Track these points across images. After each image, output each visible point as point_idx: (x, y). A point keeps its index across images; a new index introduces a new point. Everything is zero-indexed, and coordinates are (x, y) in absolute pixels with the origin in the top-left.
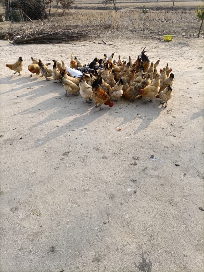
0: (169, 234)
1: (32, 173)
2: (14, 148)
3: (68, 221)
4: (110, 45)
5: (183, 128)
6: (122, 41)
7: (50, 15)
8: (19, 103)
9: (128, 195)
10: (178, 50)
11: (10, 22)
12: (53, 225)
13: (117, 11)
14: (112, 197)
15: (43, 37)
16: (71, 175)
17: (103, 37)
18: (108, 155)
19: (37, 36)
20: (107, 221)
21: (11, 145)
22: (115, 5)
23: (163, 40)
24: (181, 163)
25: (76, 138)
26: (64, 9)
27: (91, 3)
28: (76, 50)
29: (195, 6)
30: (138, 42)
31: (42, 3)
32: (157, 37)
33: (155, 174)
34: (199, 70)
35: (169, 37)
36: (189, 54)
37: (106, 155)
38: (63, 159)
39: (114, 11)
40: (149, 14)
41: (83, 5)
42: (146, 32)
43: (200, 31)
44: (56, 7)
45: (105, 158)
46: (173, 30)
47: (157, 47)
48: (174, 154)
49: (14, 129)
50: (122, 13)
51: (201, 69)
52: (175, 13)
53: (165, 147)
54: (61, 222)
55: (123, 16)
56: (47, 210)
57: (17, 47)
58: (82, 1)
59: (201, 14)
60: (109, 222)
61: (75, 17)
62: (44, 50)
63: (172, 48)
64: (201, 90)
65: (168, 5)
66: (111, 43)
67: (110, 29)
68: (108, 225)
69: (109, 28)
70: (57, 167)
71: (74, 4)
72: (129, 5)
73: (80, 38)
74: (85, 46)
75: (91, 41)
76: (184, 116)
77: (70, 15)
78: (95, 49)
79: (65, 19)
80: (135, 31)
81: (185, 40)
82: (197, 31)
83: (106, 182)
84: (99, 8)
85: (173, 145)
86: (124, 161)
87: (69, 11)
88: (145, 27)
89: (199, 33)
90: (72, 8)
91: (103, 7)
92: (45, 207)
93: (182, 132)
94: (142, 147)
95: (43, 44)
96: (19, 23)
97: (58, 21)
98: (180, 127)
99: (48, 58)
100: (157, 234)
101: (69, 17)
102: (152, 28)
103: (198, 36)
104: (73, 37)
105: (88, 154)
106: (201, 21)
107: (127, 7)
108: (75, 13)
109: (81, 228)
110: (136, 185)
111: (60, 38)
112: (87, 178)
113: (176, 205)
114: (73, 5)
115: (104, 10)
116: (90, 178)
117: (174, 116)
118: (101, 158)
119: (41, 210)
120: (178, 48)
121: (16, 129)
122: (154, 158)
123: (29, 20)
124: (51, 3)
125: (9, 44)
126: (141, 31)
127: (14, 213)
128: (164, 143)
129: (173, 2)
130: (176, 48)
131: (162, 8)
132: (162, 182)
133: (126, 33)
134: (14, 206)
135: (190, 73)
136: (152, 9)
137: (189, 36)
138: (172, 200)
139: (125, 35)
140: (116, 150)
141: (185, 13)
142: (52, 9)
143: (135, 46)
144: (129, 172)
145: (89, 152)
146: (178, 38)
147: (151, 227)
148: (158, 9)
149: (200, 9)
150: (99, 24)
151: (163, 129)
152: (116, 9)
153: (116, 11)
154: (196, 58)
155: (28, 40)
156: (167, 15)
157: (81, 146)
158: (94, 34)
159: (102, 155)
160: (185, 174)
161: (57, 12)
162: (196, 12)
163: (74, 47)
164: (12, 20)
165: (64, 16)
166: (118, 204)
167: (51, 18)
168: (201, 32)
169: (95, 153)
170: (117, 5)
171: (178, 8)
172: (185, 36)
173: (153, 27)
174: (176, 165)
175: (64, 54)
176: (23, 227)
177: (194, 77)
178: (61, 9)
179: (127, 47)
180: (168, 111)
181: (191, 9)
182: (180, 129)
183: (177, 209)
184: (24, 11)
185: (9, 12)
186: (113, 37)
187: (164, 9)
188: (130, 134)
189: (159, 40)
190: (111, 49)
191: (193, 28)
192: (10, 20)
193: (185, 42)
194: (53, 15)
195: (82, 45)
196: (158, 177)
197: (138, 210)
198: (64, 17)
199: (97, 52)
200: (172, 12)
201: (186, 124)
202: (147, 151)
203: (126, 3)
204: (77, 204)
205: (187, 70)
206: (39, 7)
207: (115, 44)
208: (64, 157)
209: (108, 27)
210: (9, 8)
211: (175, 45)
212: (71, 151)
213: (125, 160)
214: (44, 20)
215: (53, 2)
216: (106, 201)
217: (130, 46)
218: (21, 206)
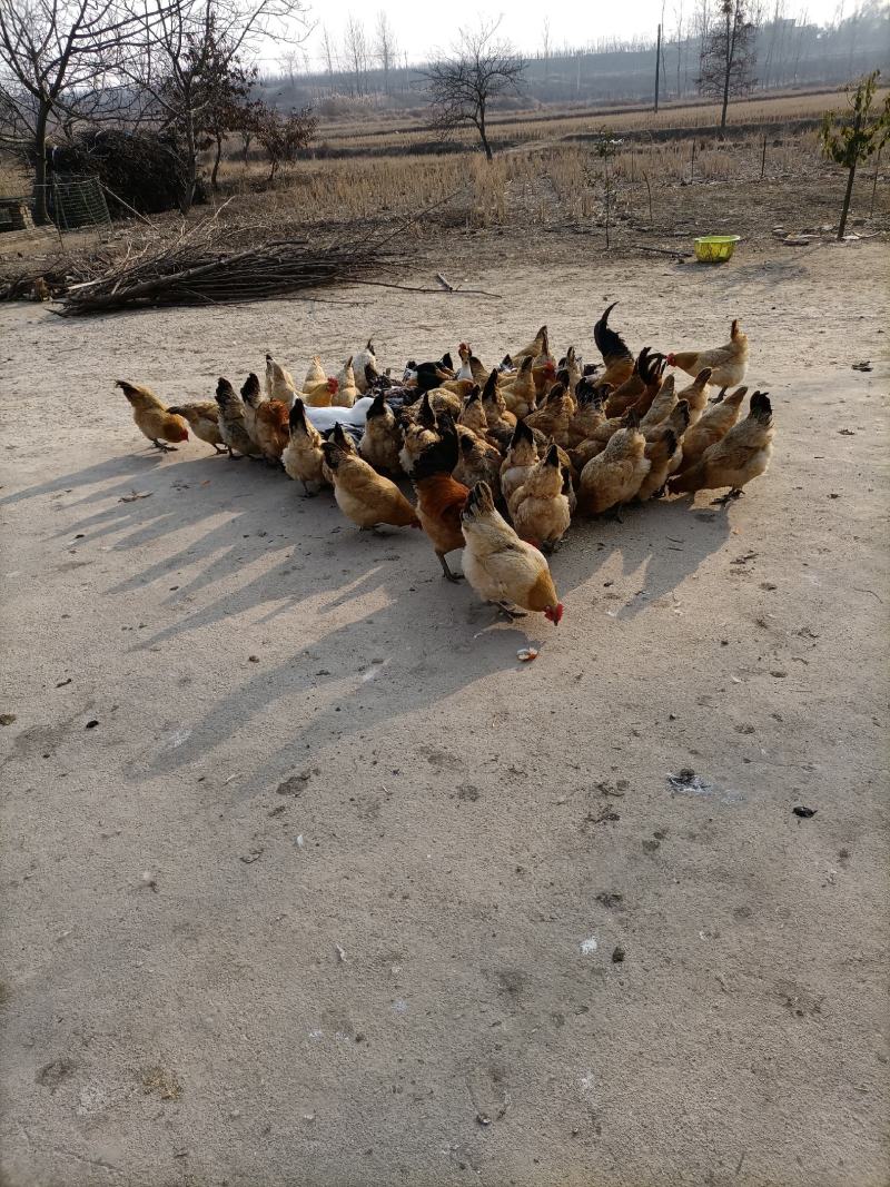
0: (797, 1166)
1: (140, 888)
2: (60, 772)
3: (310, 1122)
4: (471, 294)
5: (815, 634)
6: (517, 275)
7: (216, 187)
8: (87, 567)
9: (585, 973)
10: (761, 298)
11: (52, 229)
12: (239, 1144)
13: (495, 156)
14: (512, 986)
15: (189, 277)
16: (318, 887)
17: (441, 264)
18: (485, 780)
19: (163, 277)
20: (492, 1109)
21: (46, 757)
22: (482, 131)
23: (694, 259)
24: (819, 799)
25: (338, 710)
26: (275, 161)
27: (383, 133)
28: (326, 323)
29: (814, 115)
30: (587, 273)
31: (185, 147)
32: (667, 247)
33: (707, 862)
34: (858, 373)
35: (718, 243)
36: (810, 311)
37: (474, 779)
38: (281, 809)
39: (480, 156)
40: (627, 157)
41: (352, 141)
42: (621, 232)
43: (845, 213)
44: (243, 156)
45: (470, 794)
46: (734, 216)
47: (670, 289)
48: (782, 758)
49: (63, 684)
50: (515, 160)
51: (868, 370)
52: (735, 146)
53: (739, 729)
54: (275, 1129)
55: (518, 174)
56: (209, 1069)
57: (78, 325)
58: (346, 125)
59: (842, 146)
60: (503, 1113)
61: (321, 188)
62: (192, 331)
63: (735, 288)
64: (877, 462)
65: (703, 119)
66: (475, 286)
67: (467, 229)
68: (498, 1130)
69: (463, 223)
70: (256, 852)
71: (312, 139)
72: (543, 128)
73: (342, 275)
74: (366, 305)
75: (391, 283)
76: (812, 578)
77: (299, 184)
78: (408, 314)
79: (280, 198)
80: (574, 229)
81: (785, 255)
82: (831, 212)
83: (482, 914)
84: (417, 150)
85: (774, 716)
86: (559, 804)
87: (295, 169)
88: (612, 213)
89: (843, 222)
90: (306, 155)
91: (434, 144)
92: (198, 1053)
93: (811, 656)
94: (636, 735)
95: (190, 306)
96: (89, 230)
97: (252, 209)
98: (800, 634)
99: (213, 363)
100: (738, 1169)
101: (296, 190)
102: (644, 213)
103: (841, 235)
104: (312, 271)
105: (396, 781)
106: (847, 172)
107: (534, 137)
108: (320, 175)
109: (370, 1152)
110: (621, 921)
111: (261, 279)
112: (391, 895)
113: (817, 1010)
114: (312, 145)
115: (439, 153)
116: (405, 898)
117: (766, 581)
118: (452, 797)
119: (181, 1070)
120: (761, 287)
121: (70, 681)
122: (696, 782)
123: (132, 215)
124: (219, 141)
125: (47, 317)
126: (599, 226)
127: (58, 1094)
128: (734, 711)
129: (722, 106)
130: (751, 289)
131: (678, 131)
132: (739, 898)
133: (536, 238)
134: (56, 1057)
135: (820, 390)
136: (637, 137)
137: (800, 237)
138: (792, 984)
139: (531, 251)
140: (521, 756)
141: (777, 144)
142: (225, 166)
143: (575, 293)
144: (586, 857)
145: (395, 772)
146: (757, 247)
147: (705, 1130)
148: (661, 136)
149: (838, 123)
150: (419, 211)
151: (725, 643)
152: (487, 146)
153: (489, 156)
154: (837, 323)
155: (127, 295)
156: (701, 155)
157: (360, 743)
158: (403, 255)
159: (460, 781)
160: (844, 855)
161: (248, 174)
162: (823, 137)
163: (319, 314)
164: (62, 220)
165: (273, 188)
166: (543, 1019)
167: (220, 202)
168: (852, 217)
169: (423, 775)
170: (491, 131)
171: (747, 129)
172: (785, 235)
173: (647, 211)
174: (802, 813)
175: (280, 345)
176: (99, 1163)
177: (840, 406)
178: (261, 164)
179: (545, 297)
180: (738, 562)
181: (802, 125)
182: (799, 643)
183: (823, 1034)
184: (112, 184)
185: (50, 189)
186: (483, 262)
187: (687, 134)
188: (579, 678)
189: (679, 259)
190: (475, 309)
191: (814, 201)
192: (55, 221)
193: (787, 262)
194: (230, 188)
195: (351, 300)
196: (723, 875)
197: (635, 1047)
198: (273, 193)
199: (417, 324)
200: (722, 144)
201: (825, 616)
202: (658, 750)
203: (526, 121)
204: (349, 1030)
205: (807, 376)
206: (170, 161)
207: (492, 291)
208: (284, 800)
209: (456, 221)
210: (49, 171)
211: (745, 275)
212: (317, 772)
213: (562, 799)
214: (193, 211)
215: (226, 138)
216: (484, 1007)
217: (556, 292)
218: (89, 1056)
